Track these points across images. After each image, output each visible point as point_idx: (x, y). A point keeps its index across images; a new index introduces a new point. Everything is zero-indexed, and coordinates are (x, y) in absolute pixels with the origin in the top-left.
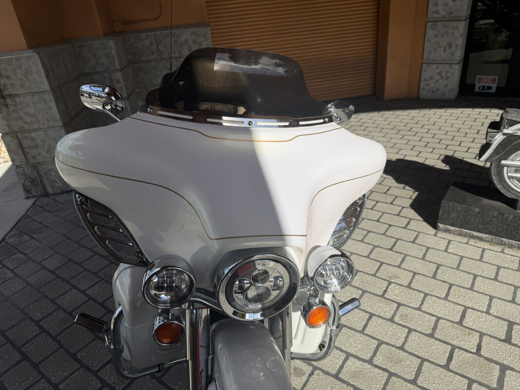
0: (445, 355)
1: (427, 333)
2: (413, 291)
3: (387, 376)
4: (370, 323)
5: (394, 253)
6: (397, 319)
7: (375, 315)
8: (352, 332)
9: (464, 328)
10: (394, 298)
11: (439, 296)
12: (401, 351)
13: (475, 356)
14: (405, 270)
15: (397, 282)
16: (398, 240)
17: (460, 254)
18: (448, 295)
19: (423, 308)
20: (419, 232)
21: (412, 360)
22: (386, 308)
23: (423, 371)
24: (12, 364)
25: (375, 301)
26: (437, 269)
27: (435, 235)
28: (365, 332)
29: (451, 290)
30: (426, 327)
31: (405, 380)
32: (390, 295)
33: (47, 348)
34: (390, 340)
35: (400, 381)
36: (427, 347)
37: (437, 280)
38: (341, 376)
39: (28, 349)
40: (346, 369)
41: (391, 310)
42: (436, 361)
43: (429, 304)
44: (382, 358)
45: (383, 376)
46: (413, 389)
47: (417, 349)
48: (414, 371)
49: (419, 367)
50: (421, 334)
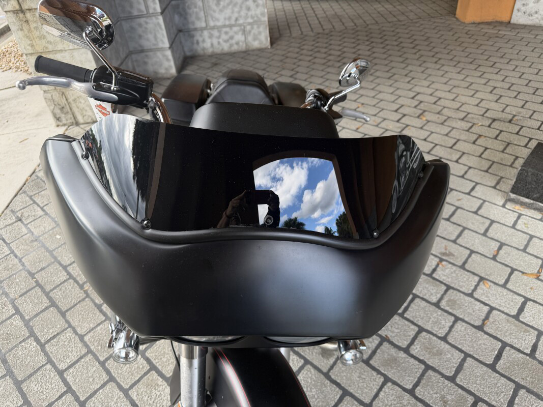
0: (493, 353)
1: (476, 324)
2: (466, 273)
3: (423, 369)
4: (412, 305)
5: (450, 224)
6: (443, 304)
7: (419, 297)
9: (520, 324)
10: (444, 280)
11: (497, 282)
12: (442, 342)
13: (528, 357)
14: (461, 246)
15: (449, 260)
16: (458, 208)
17: (530, 233)
18: (507, 281)
19: (475, 295)
20: (485, 201)
21: (454, 354)
22: (433, 289)
23: (464, 368)
24: (41, 309)
26: (500, 248)
27: (504, 206)
28: (405, 316)
29: (512, 276)
30: (476, 317)
31: (443, 376)
32: (440, 275)
33: (74, 296)
34: (432, 327)
35: (437, 377)
36: (474, 340)
37: (497, 262)
38: (372, 362)
39: (56, 295)
40: (378, 355)
41: (438, 293)
42: (481, 359)
43: (483, 291)
44: (420, 347)
45: (418, 369)
46: (451, 387)
47: (462, 341)
48: (454, 367)
49: (460, 363)
50: (468, 325)
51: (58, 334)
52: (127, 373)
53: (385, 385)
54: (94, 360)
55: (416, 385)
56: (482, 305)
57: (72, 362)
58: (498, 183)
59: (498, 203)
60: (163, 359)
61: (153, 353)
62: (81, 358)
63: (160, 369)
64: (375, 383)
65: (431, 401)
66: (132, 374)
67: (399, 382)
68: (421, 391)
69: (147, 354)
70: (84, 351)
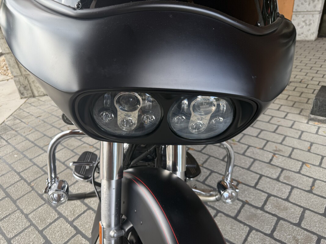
0: (323, 206)
1: (306, 190)
2: (293, 160)
3: (276, 220)
4: (261, 181)
5: (276, 134)
6: (281, 179)
7: (264, 176)
8: (247, 187)
10: (279, 165)
11: (314, 164)
12: (286, 202)
14: (286, 146)
15: (280, 154)
16: (279, 126)
18: (321, 163)
19: (302, 172)
20: (295, 121)
21: (296, 208)
22: (272, 171)
23: (305, 217)
25: (263, 166)
26: (311, 145)
27: (308, 123)
28: (257, 187)
29: (323, 160)
30: (306, 185)
31: (291, 223)
32: (275, 163)
33: (24, 190)
34: (277, 193)
35: (287, 224)
36: (308, 199)
37: (311, 153)
38: (239, 218)
39: (11, 190)
40: (243, 213)
41: (277, 173)
42: (316, 210)
43: (307, 169)
44: (271, 206)
45: (273, 220)
46: (298, 230)
47: (300, 201)
48: (298, 217)
49: (301, 214)
50: (301, 190)
51: (9, 214)
52: (59, 237)
53: (251, 232)
54: (35, 230)
55: (273, 231)
56: (308, 178)
57: (18, 232)
58: (301, 112)
59: (303, 122)
60: (86, 226)
61: (79, 222)
62: (25, 229)
63: (84, 233)
64: (243, 231)
65: (286, 241)
66: (63, 238)
67: (260, 229)
68: (277, 235)
69: (74, 224)
70: (28, 224)
